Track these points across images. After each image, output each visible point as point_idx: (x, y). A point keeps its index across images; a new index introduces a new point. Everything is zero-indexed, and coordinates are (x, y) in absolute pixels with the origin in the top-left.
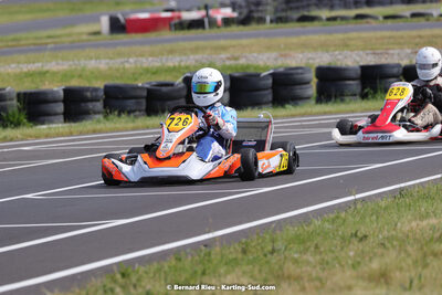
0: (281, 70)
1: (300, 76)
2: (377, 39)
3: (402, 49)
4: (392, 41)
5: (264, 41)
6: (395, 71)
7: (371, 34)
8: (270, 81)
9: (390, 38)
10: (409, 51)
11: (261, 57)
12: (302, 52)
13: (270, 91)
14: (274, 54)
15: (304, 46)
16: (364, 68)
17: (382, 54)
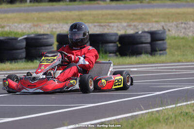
0: (33, 35)
1: (45, 40)
2: (103, 15)
3: (120, 23)
5: (23, 15)
6: (113, 38)
8: (24, 43)
9: (113, 14)
10: (125, 24)
11: (20, 26)
12: (49, 24)
13: (24, 50)
14: (29, 25)
15: (51, 19)
17: (105, 26)
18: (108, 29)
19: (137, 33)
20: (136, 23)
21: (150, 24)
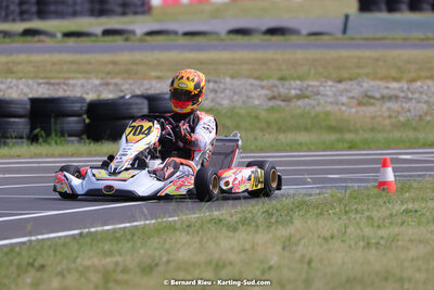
2: (54, 64)
3: (88, 79)
4: (74, 67)
6: (77, 107)
7: (46, 57)
9: (72, 62)
10: (97, 82)
16: (34, 102)
17: (58, 84)
18: (65, 91)
19: (123, 97)
20: (118, 80)
21: (146, 82)
